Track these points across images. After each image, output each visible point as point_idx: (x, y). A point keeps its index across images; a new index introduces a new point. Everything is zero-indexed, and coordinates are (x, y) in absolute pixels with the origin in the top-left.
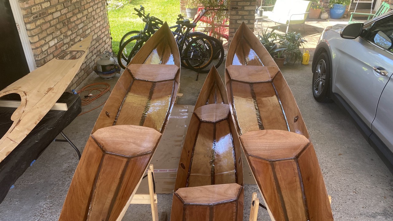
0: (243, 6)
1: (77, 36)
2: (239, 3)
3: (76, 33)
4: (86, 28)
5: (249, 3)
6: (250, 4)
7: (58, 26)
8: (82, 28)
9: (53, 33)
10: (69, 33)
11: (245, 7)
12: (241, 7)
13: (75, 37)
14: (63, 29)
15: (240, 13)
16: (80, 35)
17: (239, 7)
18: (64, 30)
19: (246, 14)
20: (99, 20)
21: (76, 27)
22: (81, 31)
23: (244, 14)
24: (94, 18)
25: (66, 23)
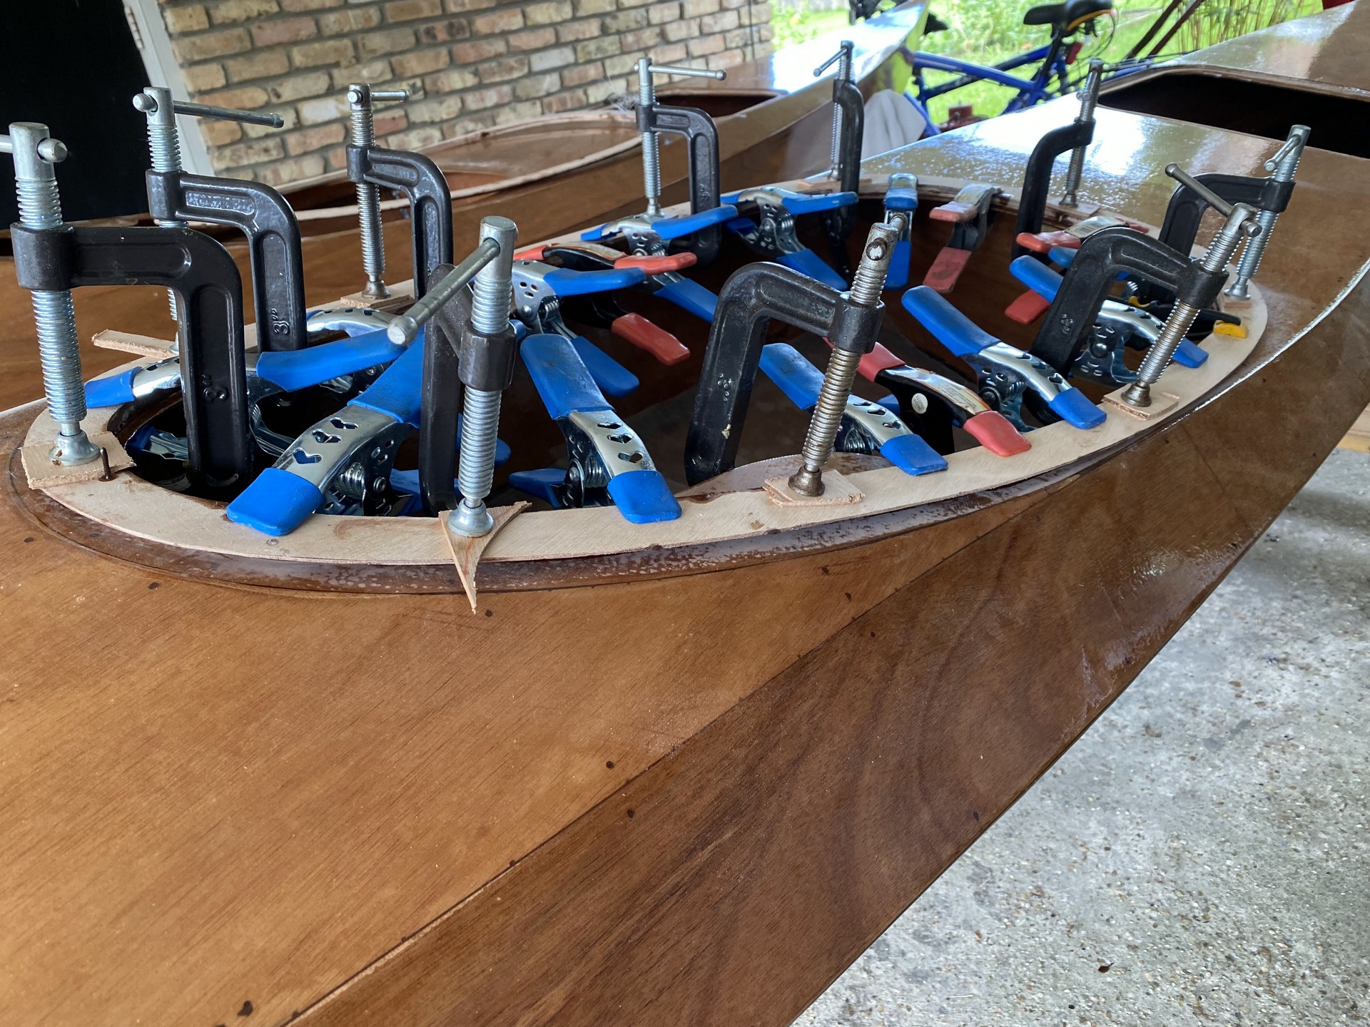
1: (517, 99)
3: (506, 89)
4: (592, 72)
7: (378, 41)
8: (559, 70)
9: (337, 65)
10: (457, 80)
13: (498, 106)
14: (410, 56)
16: (540, 98)
18: (414, 64)
20: (697, 48)
21: (512, 62)
22: (550, 83)
24: (663, 35)
25: (442, 35)
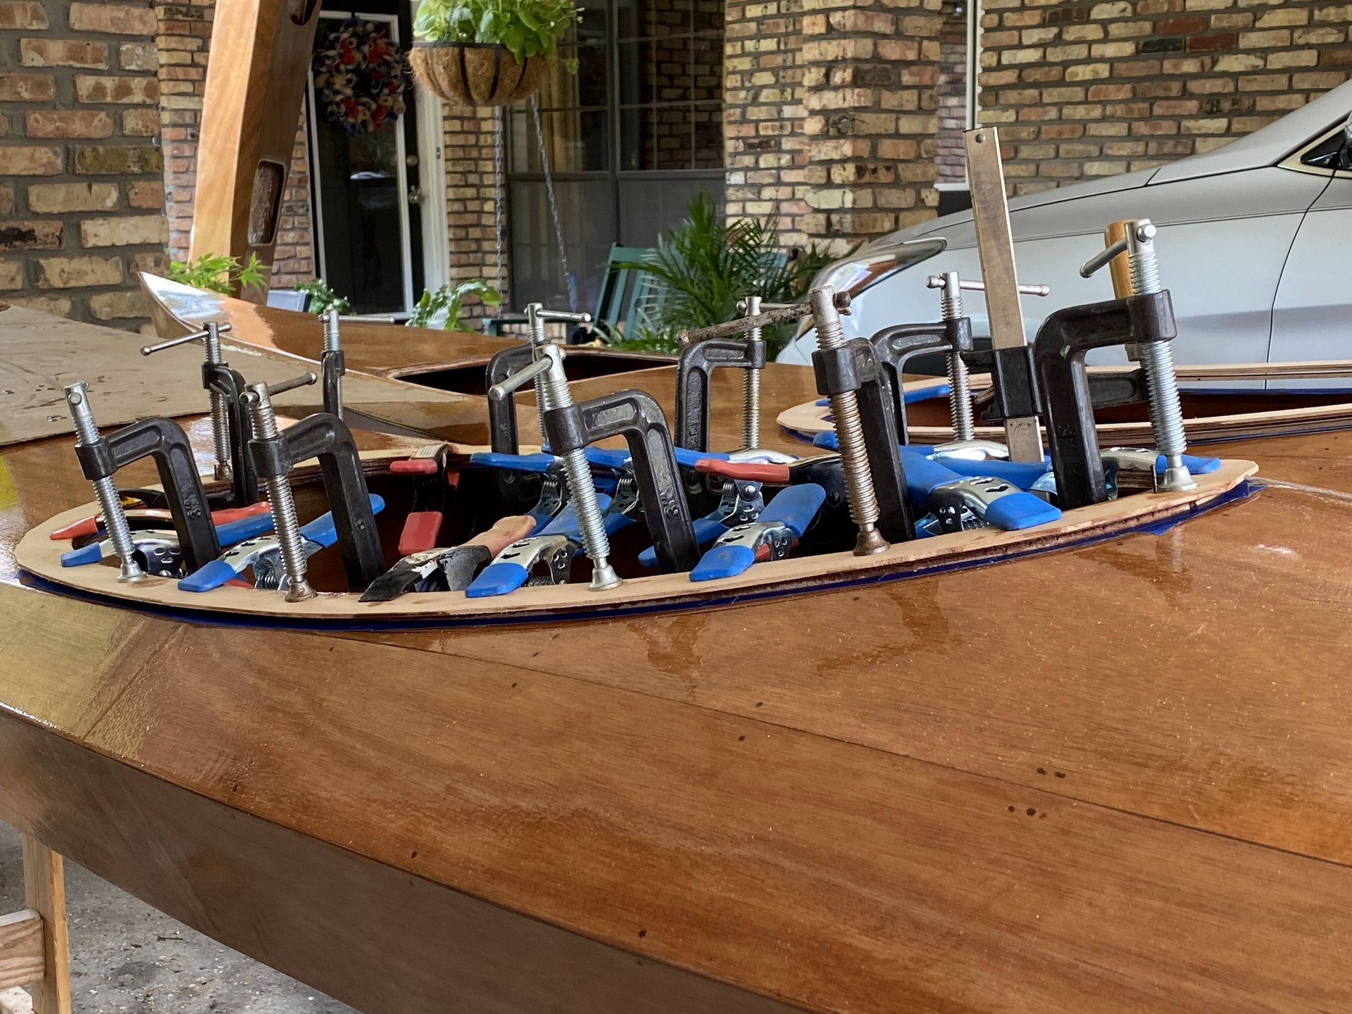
0: (73, 221)
2: (34, 191)
5: (114, 195)
6: (124, 197)
11: (88, 226)
12: (54, 227)
15: (56, 270)
17: (41, 228)
19: (103, 282)
23: (90, 280)
